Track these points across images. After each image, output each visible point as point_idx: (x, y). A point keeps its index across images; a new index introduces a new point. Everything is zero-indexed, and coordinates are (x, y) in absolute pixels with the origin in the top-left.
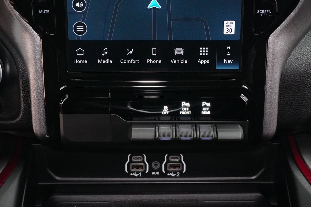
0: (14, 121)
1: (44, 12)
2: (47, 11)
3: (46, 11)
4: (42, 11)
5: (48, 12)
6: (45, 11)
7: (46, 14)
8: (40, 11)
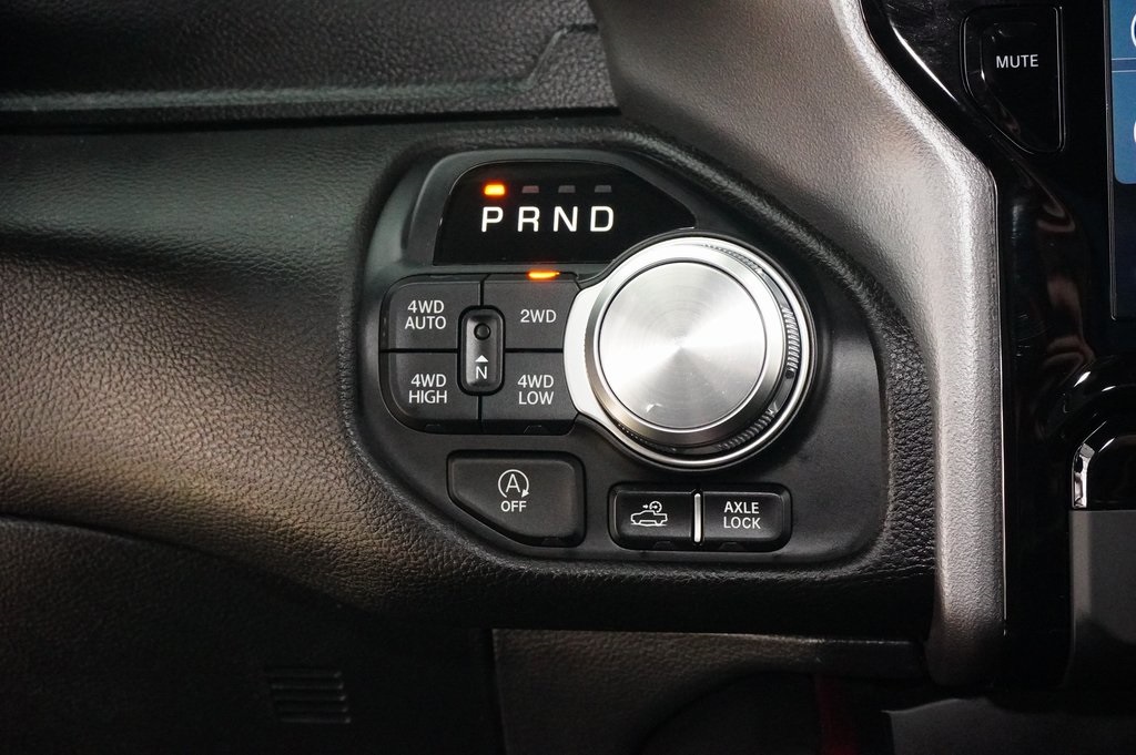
0: (867, 561)
1: (1015, 63)
2: (1028, 59)
3: (1025, 57)
4: (1006, 58)
5: (1032, 60)
6: (1022, 59)
7: (1024, 71)
8: (998, 58)
